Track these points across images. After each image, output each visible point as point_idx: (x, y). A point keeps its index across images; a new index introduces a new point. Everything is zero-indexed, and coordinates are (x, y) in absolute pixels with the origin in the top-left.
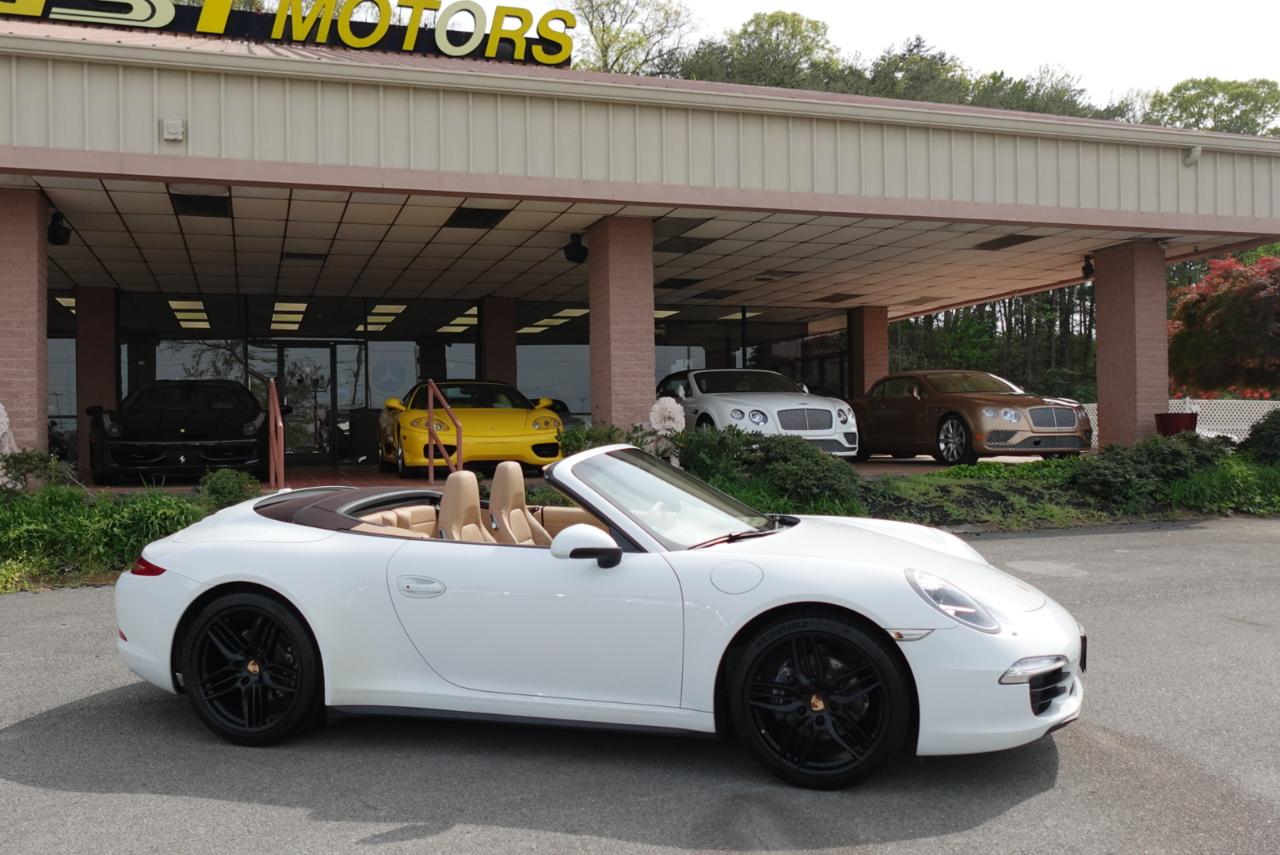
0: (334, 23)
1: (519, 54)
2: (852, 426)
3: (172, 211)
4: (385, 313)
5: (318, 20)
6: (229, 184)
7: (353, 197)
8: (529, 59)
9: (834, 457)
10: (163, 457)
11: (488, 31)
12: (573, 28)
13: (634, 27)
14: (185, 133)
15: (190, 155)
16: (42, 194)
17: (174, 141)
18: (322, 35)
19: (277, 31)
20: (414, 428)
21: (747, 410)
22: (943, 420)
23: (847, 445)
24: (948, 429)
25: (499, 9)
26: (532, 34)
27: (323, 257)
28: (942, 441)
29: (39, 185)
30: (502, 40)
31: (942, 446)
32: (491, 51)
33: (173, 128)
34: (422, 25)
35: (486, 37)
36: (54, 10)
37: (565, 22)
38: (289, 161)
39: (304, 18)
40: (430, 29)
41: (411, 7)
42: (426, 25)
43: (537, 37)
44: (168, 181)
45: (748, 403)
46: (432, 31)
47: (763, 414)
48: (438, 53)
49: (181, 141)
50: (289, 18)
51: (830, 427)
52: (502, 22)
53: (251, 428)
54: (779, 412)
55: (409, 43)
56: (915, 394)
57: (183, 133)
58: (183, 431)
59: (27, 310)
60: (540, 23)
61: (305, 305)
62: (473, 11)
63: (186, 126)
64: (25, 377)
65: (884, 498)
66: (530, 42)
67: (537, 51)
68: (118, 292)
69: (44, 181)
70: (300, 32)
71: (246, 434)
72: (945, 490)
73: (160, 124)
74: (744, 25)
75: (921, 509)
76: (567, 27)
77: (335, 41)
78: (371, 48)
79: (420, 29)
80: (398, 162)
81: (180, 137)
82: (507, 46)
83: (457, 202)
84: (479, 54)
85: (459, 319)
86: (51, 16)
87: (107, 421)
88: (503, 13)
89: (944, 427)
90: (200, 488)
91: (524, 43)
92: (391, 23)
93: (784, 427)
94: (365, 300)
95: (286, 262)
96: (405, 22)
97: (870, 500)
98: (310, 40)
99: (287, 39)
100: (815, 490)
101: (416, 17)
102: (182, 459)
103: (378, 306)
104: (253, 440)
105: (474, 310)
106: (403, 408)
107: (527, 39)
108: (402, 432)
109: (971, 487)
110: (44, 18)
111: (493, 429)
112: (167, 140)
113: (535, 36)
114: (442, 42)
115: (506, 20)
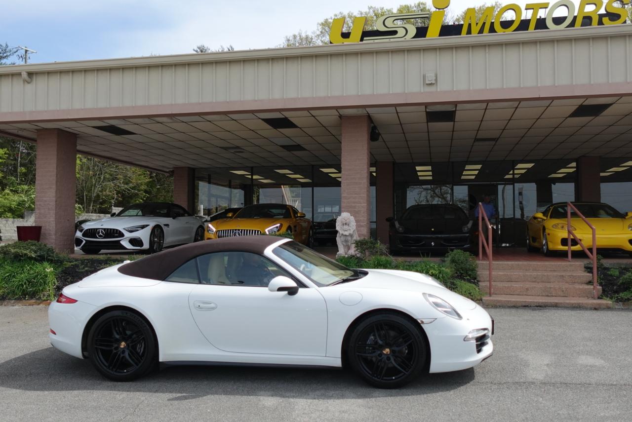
0: (492, 24)
1: (595, 23)
3: (426, 121)
4: (522, 168)
5: (484, 23)
6: (455, 104)
7: (521, 104)
10: (424, 242)
11: (576, 14)
12: (627, 4)
14: (436, 80)
15: (439, 90)
16: (369, 118)
17: (431, 84)
18: (486, 31)
19: (464, 32)
20: (555, 229)
26: (602, 11)
27: (495, 140)
29: (368, 113)
30: (584, 18)
32: (578, 24)
33: (430, 78)
34: (538, 17)
35: (575, 18)
36: (365, 38)
38: (488, 88)
39: (477, 24)
40: (543, 19)
41: (533, 9)
42: (540, 17)
43: (605, 13)
44: (426, 105)
46: (545, 19)
49: (434, 84)
50: (470, 25)
52: (584, 7)
53: (466, 229)
55: (532, 27)
57: (435, 80)
58: (433, 229)
59: (362, 172)
60: (607, 5)
61: (481, 166)
62: (568, 5)
63: (436, 76)
64: (361, 203)
66: (601, 16)
67: (605, 20)
68: (394, 163)
69: (370, 110)
70: (476, 29)
71: (464, 231)
73: (424, 77)
76: (624, 4)
79: (538, 19)
80: (548, 82)
81: (434, 82)
82: (588, 21)
83: (579, 102)
85: (562, 169)
87: (397, 225)
88: (585, 3)
90: (446, 259)
91: (598, 17)
92: (522, 18)
94: (513, 161)
95: (477, 143)
96: (529, 17)
101: (535, 14)
102: (433, 244)
103: (519, 165)
104: (467, 235)
105: (574, 164)
106: (545, 218)
107: (599, 15)
108: (547, 231)
112: (427, 84)
113: (604, 12)
114: (549, 23)
115: (587, 6)
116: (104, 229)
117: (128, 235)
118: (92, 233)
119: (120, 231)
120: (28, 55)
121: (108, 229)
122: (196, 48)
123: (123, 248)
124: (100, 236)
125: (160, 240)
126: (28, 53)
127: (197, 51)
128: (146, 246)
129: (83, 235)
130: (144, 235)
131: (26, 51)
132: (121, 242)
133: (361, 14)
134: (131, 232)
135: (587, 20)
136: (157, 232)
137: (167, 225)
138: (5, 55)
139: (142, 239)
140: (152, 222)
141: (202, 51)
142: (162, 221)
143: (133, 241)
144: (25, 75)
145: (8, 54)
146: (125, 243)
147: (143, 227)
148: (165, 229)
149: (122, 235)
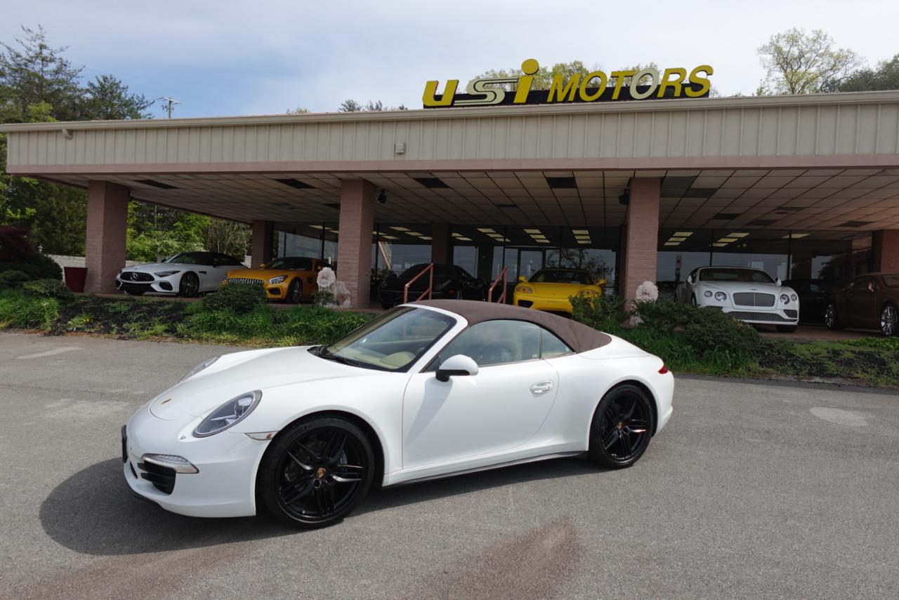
0: (578, 90)
1: (677, 93)
2: (795, 305)
5: (570, 90)
6: (428, 172)
8: (683, 95)
9: (744, 324)
11: (660, 83)
12: (711, 74)
13: (813, 70)
15: (407, 159)
17: (400, 154)
18: (571, 98)
19: (550, 98)
21: (714, 292)
22: (884, 307)
23: (787, 317)
24: (887, 313)
25: (667, 70)
26: (686, 81)
27: (515, 206)
28: (883, 321)
30: (668, 87)
31: (883, 324)
32: (661, 94)
33: (400, 148)
34: (623, 86)
35: (659, 86)
36: (456, 101)
37: (706, 72)
39: (563, 90)
40: (627, 87)
41: (617, 77)
45: (715, 288)
46: (629, 88)
47: (725, 295)
48: (632, 99)
49: (403, 153)
50: (556, 91)
51: (773, 305)
52: (668, 77)
54: (734, 294)
55: (615, 96)
56: (870, 287)
57: (404, 150)
60: (690, 75)
62: (652, 74)
65: (779, 353)
66: (684, 86)
67: (688, 91)
70: (561, 97)
72: (836, 353)
73: (395, 146)
74: (895, 57)
75: (804, 363)
76: (708, 75)
77: (578, 99)
78: (596, 101)
79: (622, 88)
83: (540, 174)
84: (654, 96)
86: (455, 105)
88: (670, 72)
89: (886, 311)
91: (681, 87)
93: (737, 303)
96: (614, 85)
97: (766, 354)
98: (566, 100)
99: (555, 101)
100: (711, 343)
101: (620, 82)
107: (682, 85)
109: (861, 353)
110: (452, 105)
111: (554, 294)
112: (398, 154)
113: (688, 82)
114: (633, 93)
115: (671, 76)
116: (137, 273)
117: (157, 279)
118: (127, 276)
119: (150, 276)
120: (172, 106)
121: (140, 273)
122: (344, 103)
123: (153, 290)
124: (134, 279)
125: (194, 286)
126: (172, 103)
127: (345, 106)
128: (176, 289)
129: (121, 277)
130: (174, 280)
131: (170, 102)
132: (152, 286)
133: (513, 72)
134: (161, 276)
135: (670, 90)
136: (189, 278)
137: (205, 273)
138: (142, 106)
139: (172, 284)
140: (183, 269)
141: (350, 106)
142: (197, 268)
143: (163, 285)
144: (65, 132)
145: (145, 105)
146: (156, 287)
147: (174, 273)
148: (200, 276)
149: (152, 279)
